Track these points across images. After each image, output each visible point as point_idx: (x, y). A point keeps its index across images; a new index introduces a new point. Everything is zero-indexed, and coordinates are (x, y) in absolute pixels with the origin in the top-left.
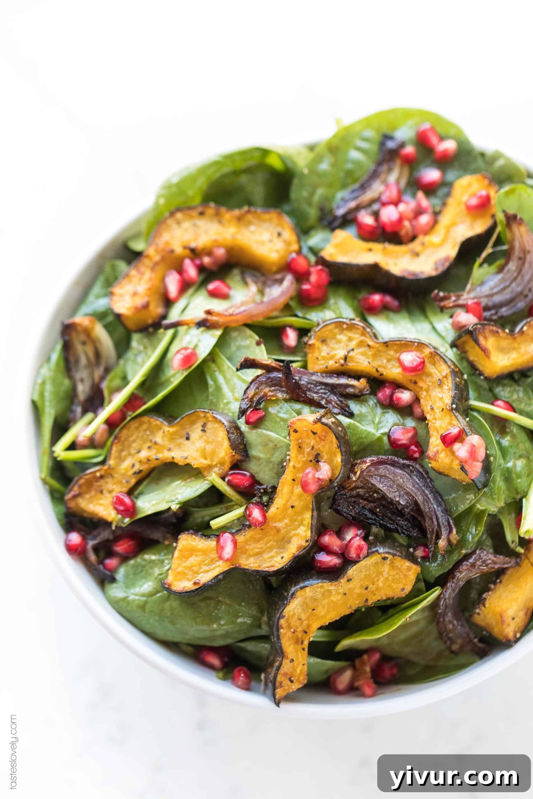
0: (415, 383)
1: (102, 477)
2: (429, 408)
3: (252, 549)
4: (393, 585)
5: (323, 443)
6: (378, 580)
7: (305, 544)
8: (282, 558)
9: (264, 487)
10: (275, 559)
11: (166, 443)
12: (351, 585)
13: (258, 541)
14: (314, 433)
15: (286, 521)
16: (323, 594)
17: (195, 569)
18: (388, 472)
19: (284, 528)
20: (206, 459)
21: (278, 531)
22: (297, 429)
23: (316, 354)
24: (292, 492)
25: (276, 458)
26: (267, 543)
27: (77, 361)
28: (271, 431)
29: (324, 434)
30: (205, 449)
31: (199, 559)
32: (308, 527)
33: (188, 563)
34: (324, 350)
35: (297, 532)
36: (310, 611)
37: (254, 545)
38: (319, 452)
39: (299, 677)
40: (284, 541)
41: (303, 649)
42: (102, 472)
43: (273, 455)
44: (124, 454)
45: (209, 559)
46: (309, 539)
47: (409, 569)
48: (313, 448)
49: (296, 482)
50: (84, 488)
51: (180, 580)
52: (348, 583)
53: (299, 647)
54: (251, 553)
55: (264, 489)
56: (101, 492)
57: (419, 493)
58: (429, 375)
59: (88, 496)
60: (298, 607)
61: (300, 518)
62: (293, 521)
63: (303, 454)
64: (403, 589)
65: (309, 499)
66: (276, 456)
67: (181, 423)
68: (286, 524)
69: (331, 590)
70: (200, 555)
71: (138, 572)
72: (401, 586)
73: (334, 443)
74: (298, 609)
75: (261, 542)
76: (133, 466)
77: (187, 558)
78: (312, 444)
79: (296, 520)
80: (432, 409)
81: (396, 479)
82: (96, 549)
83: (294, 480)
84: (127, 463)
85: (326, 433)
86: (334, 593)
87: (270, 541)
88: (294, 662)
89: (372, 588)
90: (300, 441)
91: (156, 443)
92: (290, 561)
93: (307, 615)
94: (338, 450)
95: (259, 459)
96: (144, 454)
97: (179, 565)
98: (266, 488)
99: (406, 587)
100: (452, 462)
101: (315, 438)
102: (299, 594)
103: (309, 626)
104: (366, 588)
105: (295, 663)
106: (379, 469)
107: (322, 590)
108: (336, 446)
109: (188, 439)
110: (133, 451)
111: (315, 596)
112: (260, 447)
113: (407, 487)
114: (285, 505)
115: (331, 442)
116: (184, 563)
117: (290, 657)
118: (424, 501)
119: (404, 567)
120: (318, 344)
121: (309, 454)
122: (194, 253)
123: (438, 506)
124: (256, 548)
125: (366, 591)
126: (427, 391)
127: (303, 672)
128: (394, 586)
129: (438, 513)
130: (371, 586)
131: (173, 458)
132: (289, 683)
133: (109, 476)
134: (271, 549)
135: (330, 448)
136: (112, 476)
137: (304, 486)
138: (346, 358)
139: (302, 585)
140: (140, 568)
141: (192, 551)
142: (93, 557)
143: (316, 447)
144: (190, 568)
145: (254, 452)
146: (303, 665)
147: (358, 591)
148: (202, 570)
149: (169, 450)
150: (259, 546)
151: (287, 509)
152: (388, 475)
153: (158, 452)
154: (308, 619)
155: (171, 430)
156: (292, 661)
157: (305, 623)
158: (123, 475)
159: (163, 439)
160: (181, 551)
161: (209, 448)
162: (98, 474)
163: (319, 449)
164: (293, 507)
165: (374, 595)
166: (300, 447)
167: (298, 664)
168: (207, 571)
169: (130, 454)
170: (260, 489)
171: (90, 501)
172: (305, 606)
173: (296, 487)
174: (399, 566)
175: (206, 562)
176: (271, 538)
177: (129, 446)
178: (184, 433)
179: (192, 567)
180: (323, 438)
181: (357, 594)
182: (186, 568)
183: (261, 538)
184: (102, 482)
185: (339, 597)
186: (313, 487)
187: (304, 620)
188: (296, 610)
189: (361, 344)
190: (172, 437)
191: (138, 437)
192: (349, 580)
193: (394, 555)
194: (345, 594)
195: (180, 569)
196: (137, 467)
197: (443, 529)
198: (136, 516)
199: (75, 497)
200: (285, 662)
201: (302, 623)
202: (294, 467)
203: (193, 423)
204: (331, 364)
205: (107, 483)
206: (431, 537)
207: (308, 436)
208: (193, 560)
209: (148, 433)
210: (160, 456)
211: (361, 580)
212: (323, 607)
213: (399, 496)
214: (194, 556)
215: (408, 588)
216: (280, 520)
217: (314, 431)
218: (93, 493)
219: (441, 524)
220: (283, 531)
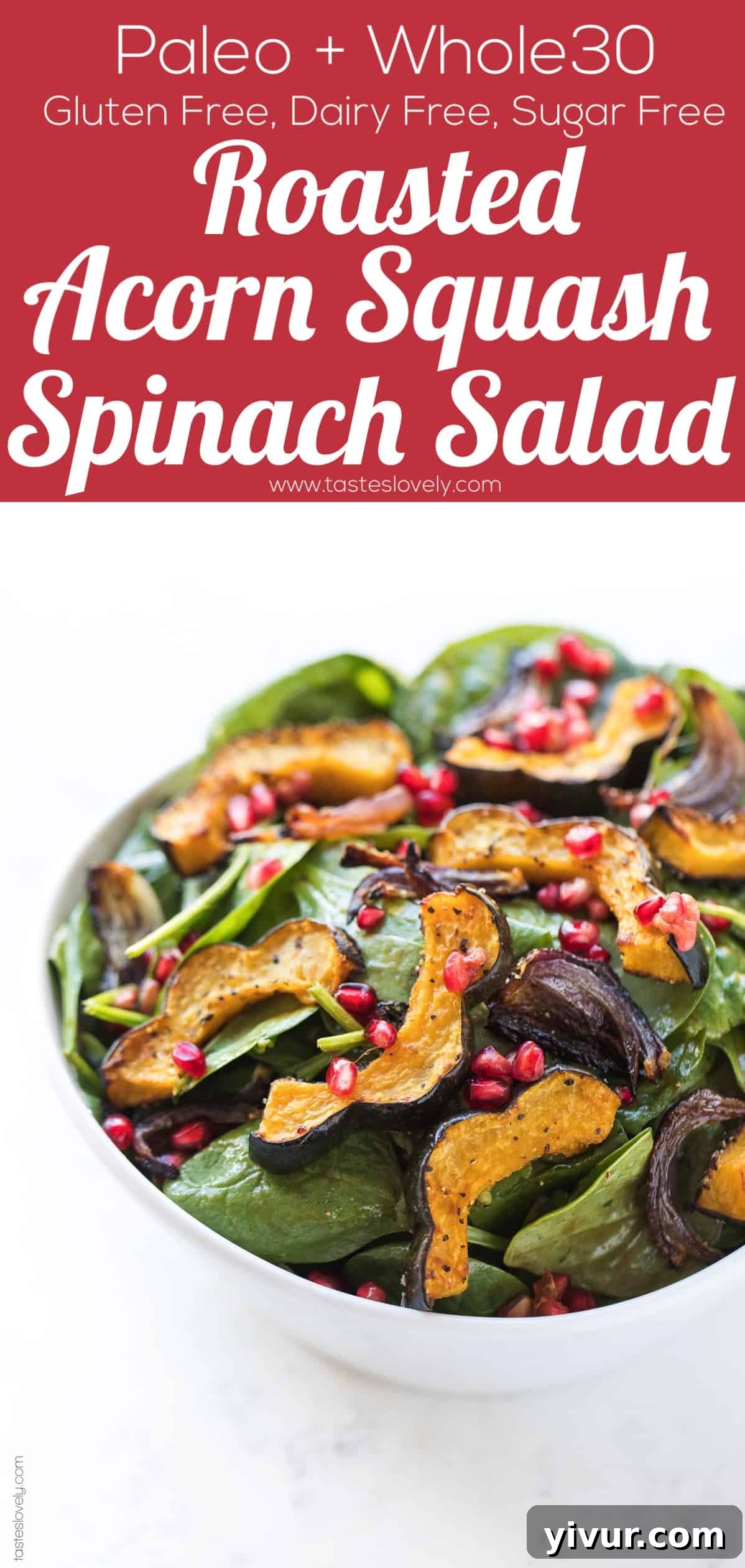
0: (591, 867)
1: (154, 1034)
2: (613, 892)
3: (379, 1082)
4: (584, 1124)
5: (471, 922)
6: (561, 1118)
7: (454, 1062)
8: (423, 1086)
9: (391, 1002)
10: (413, 1090)
11: (246, 973)
12: (523, 1125)
13: (385, 1071)
14: (458, 912)
15: (426, 1038)
16: (485, 1139)
17: (298, 1116)
18: (563, 970)
19: (423, 1049)
20: (303, 979)
21: (416, 1052)
22: (434, 908)
23: (449, 848)
24: (430, 998)
25: (405, 965)
26: (398, 1073)
27: (109, 920)
28: (396, 935)
29: (471, 908)
30: (301, 968)
31: (303, 1102)
32: (457, 1043)
33: (287, 1110)
34: (460, 843)
35: (440, 1052)
36: (467, 1163)
37: (382, 1077)
38: (466, 938)
39: (457, 1266)
40: (422, 1067)
41: (462, 1222)
42: (155, 1026)
43: (399, 963)
44: (184, 1002)
45: (317, 1103)
46: (460, 1055)
47: (605, 1099)
48: (457, 932)
49: (436, 982)
50: (129, 1053)
51: (276, 1132)
52: (519, 1121)
53: (455, 1218)
54: (377, 1087)
55: (389, 1006)
56: (155, 1056)
57: (610, 996)
58: (608, 857)
59: (135, 1064)
60: (450, 1158)
61: (443, 1033)
62: (434, 1037)
63: (445, 944)
64: (598, 1131)
65: (455, 1001)
66: (404, 964)
67: (266, 944)
68: (426, 1043)
69: (495, 1130)
70: (304, 1098)
71: (211, 1163)
72: (593, 1126)
73: (487, 918)
74: (450, 1160)
75: (390, 1072)
76: (199, 1013)
77: (285, 1104)
78: (456, 926)
79: (439, 1036)
80: (617, 892)
81: (576, 979)
82: (148, 1139)
83: (432, 981)
84: (191, 1011)
85: (474, 905)
86: (500, 1136)
87: (404, 1069)
88: (447, 1241)
89: (554, 1129)
90: (438, 925)
91: (230, 977)
92: (435, 1086)
93: (464, 1172)
94: (494, 927)
95: (379, 971)
96: (214, 995)
97: (274, 1113)
98: (393, 1005)
99: (602, 1127)
100: (654, 942)
101: (459, 920)
102: (452, 1133)
103: (467, 1186)
104: (546, 1130)
105: (451, 1242)
106: (552, 964)
107: (483, 1130)
108: (490, 922)
109: (276, 961)
110: (197, 995)
111: (473, 1141)
112: (381, 956)
113: (592, 990)
114: (422, 1015)
115: (483, 919)
116: (282, 1110)
117: (445, 1231)
118: (617, 1009)
119: (597, 1095)
120: (450, 835)
121: (451, 941)
122: (267, 779)
123: (637, 1020)
124: (384, 1080)
125: (546, 1134)
126: (609, 874)
127: (462, 1258)
128: (586, 1125)
129: (639, 1028)
130: (551, 1127)
131: (257, 986)
132: (443, 1272)
133: (166, 1031)
134: (406, 1077)
135: (481, 927)
136: (169, 1031)
137: (449, 982)
138: (491, 849)
139: (454, 1120)
140: (213, 1159)
141: (292, 1095)
142: (144, 1148)
143: (462, 930)
144: (289, 1116)
145: (371, 963)
146: (462, 1247)
147: (533, 1134)
148: (308, 1116)
149: (251, 979)
150: (388, 1076)
151: (426, 1022)
152: (565, 975)
153: (234, 986)
154: (464, 1177)
155: (253, 953)
156: (446, 1238)
157: (461, 1182)
158: (186, 1026)
159: (240, 971)
160: (276, 1094)
161: (308, 966)
162: (149, 1030)
163: (466, 933)
164: (433, 1017)
165: (558, 1138)
166: (438, 935)
167: (455, 1246)
168: (315, 1117)
169: (193, 1001)
170: (384, 1006)
171: (138, 1069)
172: (459, 1157)
173: (436, 989)
174: (590, 1095)
175: (313, 1106)
176: (405, 1064)
177: (192, 990)
178: (271, 957)
179: (293, 1114)
180: (471, 914)
181: (534, 1139)
182: (286, 1116)
183: (391, 1065)
184: (154, 1042)
185: (508, 1143)
186: (462, 979)
187: (460, 1178)
188: (447, 1161)
189: (510, 833)
190: (253, 965)
191: (204, 977)
192: (520, 1117)
193: (582, 1076)
194: (516, 1138)
195: (276, 1118)
196: (205, 1013)
197: (648, 1049)
198: (206, 1072)
199: (117, 1066)
200: (436, 1240)
201: (457, 1182)
202: (432, 962)
203: (282, 942)
204: (471, 856)
205: (162, 1041)
206: (632, 1059)
207: (448, 919)
208: (294, 1105)
209: (218, 968)
210: (238, 990)
211: (537, 1119)
212: (486, 1159)
213: (583, 1002)
214: (295, 1100)
215: (606, 1130)
216: (418, 1039)
217: (458, 909)
218: (143, 1057)
219: (645, 1042)
220: (421, 1053)
